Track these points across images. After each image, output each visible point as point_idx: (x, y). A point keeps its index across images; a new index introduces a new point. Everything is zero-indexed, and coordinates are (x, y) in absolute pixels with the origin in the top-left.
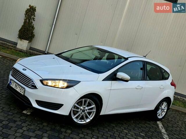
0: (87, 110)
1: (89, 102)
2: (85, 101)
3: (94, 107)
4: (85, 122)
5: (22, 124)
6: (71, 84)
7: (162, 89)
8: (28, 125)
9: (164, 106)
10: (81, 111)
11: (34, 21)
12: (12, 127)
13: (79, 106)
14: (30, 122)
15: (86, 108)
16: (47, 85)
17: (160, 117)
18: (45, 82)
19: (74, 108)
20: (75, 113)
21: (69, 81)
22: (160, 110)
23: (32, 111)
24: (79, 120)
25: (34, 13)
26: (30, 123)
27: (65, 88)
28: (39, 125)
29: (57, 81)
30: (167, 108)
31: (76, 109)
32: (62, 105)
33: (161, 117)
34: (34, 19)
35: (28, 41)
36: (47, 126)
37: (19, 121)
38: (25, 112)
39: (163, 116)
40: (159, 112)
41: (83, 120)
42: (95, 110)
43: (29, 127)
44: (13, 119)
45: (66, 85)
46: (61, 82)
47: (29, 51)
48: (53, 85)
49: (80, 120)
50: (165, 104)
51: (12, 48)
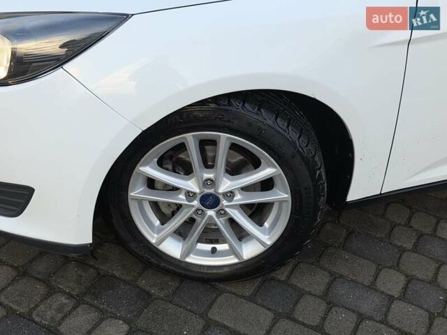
0: (230, 195)
3: (276, 176)
10: (196, 203)
15: (226, 184)
24: (199, 246)
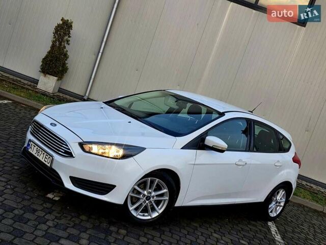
1: (157, 184)
2: (152, 182)
3: (166, 192)
4: (149, 218)
5: (45, 215)
6: (130, 152)
7: (279, 168)
8: (56, 217)
9: (280, 196)
10: (145, 198)
11: (69, 44)
12: (29, 220)
13: (142, 189)
14: (59, 213)
15: (153, 194)
16: (90, 152)
17: (273, 215)
18: (87, 147)
19: (133, 192)
20: (134, 201)
21: (126, 147)
22: (274, 203)
23: (62, 195)
24: (140, 214)
25: (70, 32)
26: (59, 215)
27: (119, 159)
28: (73, 219)
29: (107, 146)
30: (284, 200)
31: (136, 194)
32: (114, 187)
33: (275, 215)
34: (68, 41)
35: (56, 78)
36: (88, 221)
37: (41, 210)
38: (50, 196)
39: (278, 213)
40: (272, 205)
41: (147, 214)
42: (168, 198)
43: (57, 221)
44: (31, 206)
45: (121, 152)
46: (113, 147)
47: (58, 94)
48: (100, 152)
49: (142, 214)
50: (282, 193)
51: (29, 88)
